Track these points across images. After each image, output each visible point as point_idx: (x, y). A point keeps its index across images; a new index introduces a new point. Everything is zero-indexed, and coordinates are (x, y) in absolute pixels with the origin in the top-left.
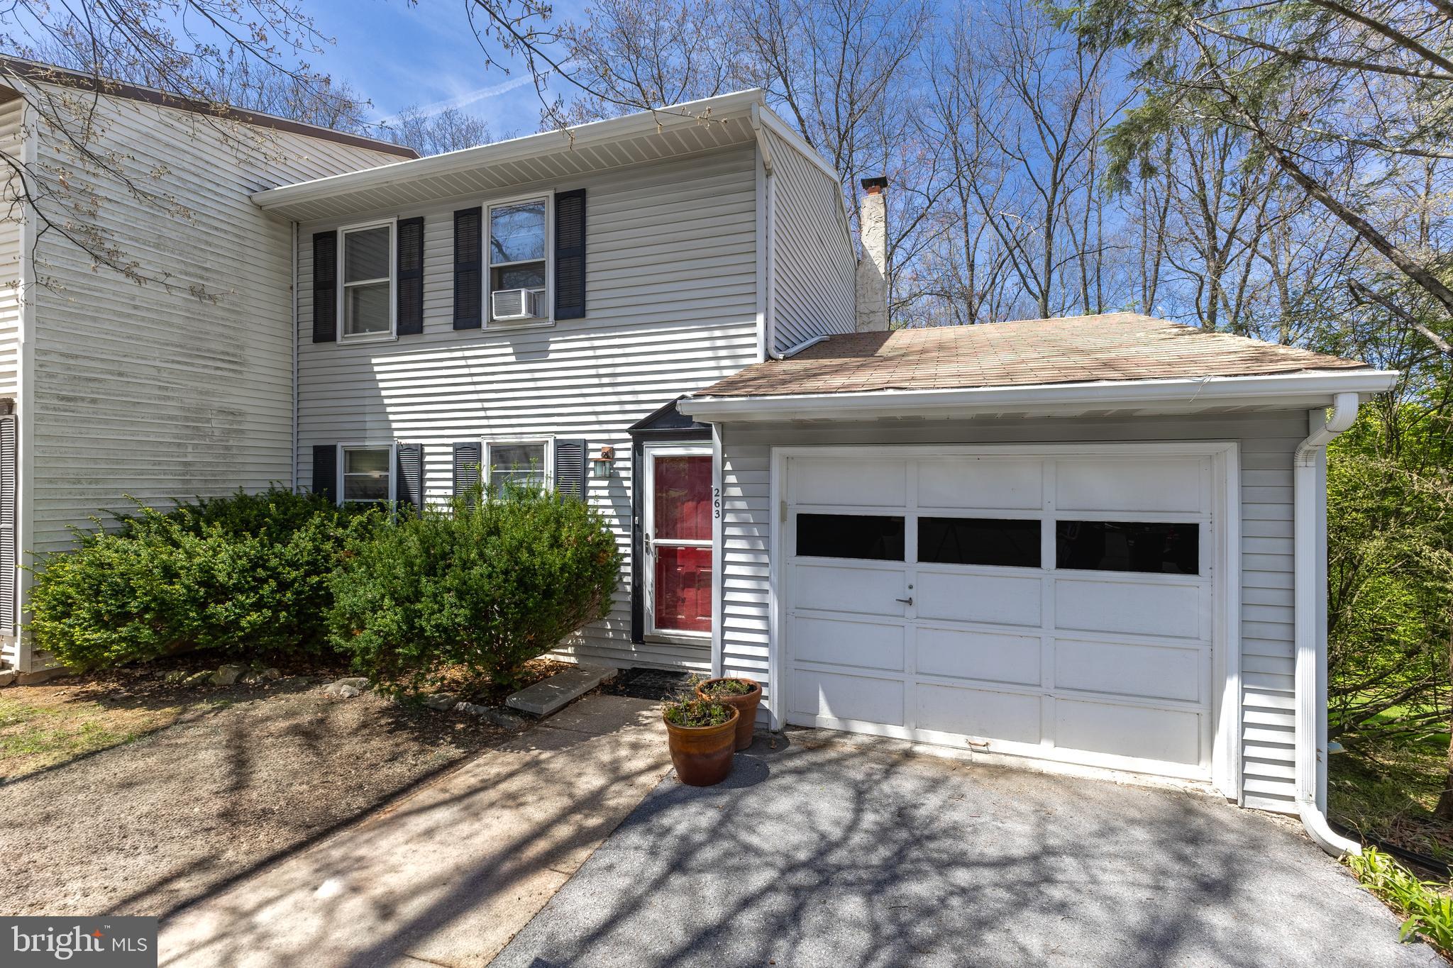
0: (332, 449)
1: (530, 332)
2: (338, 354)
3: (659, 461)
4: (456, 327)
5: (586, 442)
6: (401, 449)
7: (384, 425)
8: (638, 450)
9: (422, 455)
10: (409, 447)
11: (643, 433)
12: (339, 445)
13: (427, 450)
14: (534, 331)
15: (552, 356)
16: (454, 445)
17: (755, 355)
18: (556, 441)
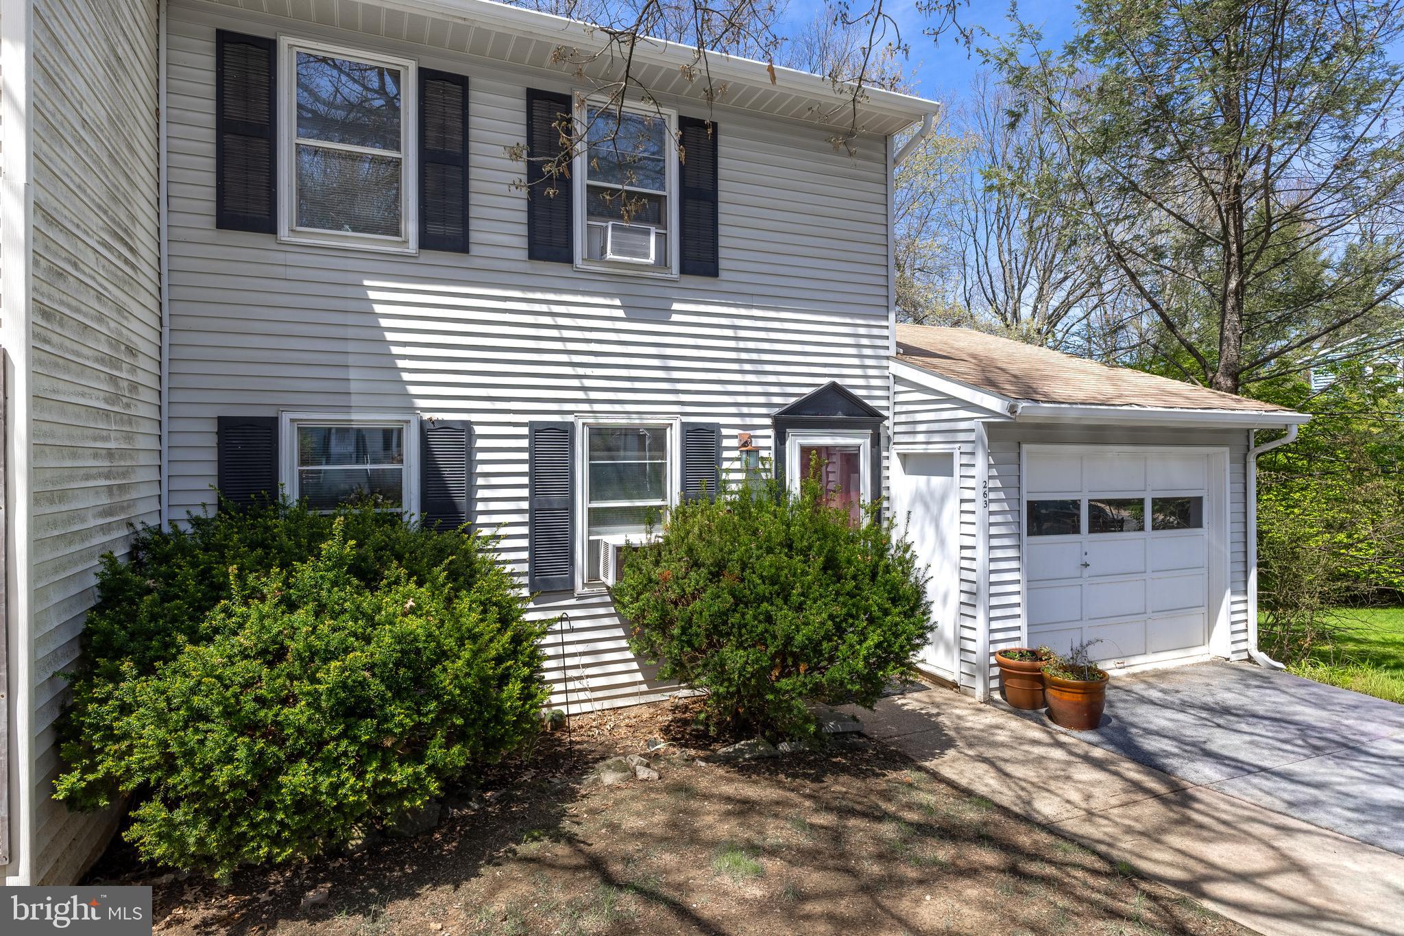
0: (269, 427)
1: (644, 282)
2: (280, 258)
3: (805, 451)
4: (533, 255)
5: (719, 426)
6: (426, 430)
7: (393, 388)
8: (781, 439)
9: (471, 436)
10: (445, 426)
11: (786, 421)
12: (285, 419)
13: (478, 430)
14: (650, 282)
15: (675, 318)
16: (531, 425)
17: (887, 348)
18: (683, 424)
